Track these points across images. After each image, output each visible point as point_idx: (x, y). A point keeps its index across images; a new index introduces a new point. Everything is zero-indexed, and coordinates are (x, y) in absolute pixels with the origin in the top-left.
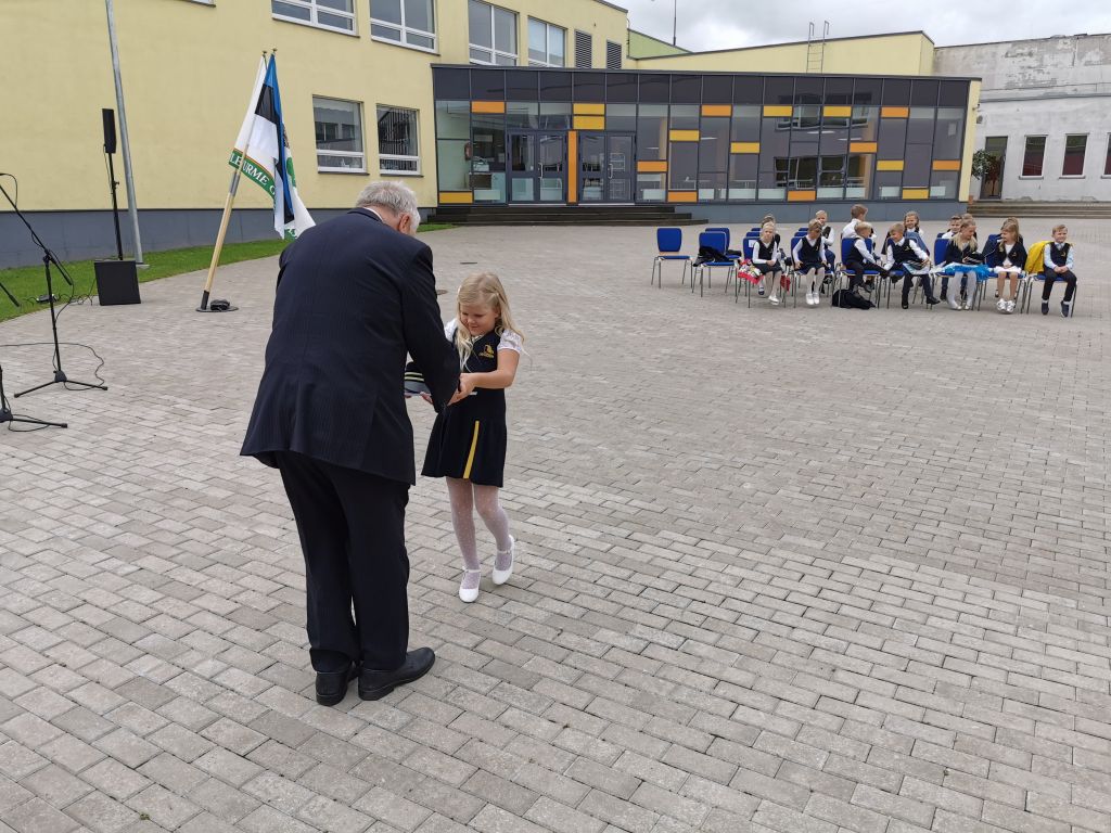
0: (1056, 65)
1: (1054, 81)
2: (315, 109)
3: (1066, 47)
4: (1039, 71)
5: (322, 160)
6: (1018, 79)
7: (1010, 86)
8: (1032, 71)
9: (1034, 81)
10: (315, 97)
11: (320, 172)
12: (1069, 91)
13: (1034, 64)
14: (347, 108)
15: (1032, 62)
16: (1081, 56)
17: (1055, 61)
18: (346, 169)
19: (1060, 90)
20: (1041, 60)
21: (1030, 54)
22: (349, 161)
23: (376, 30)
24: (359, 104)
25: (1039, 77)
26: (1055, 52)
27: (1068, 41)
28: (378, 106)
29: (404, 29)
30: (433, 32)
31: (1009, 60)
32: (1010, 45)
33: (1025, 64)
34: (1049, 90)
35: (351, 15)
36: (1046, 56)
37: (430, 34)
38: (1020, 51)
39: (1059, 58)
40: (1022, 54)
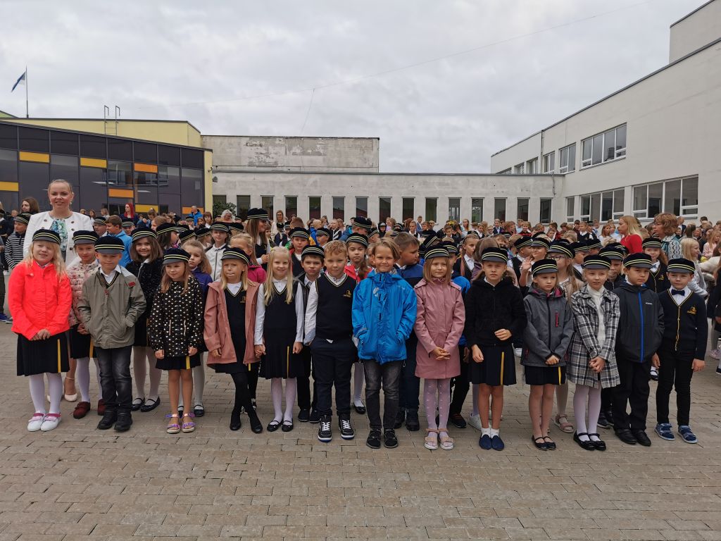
0: (276, 154)
1: (276, 163)
3: (280, 143)
4: (267, 156)
6: (255, 160)
7: (251, 165)
8: (262, 156)
9: (265, 162)
12: (285, 169)
13: (264, 152)
15: (262, 150)
16: (290, 149)
17: (275, 151)
19: (280, 169)
20: (268, 150)
21: (261, 145)
25: (268, 160)
26: (275, 146)
27: (281, 139)
31: (248, 148)
32: (248, 138)
33: (258, 151)
34: (274, 169)
36: (270, 147)
38: (254, 143)
39: (277, 149)
40: (256, 145)
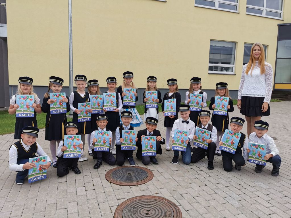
2: (211, 46)
5: (211, 68)
10: (212, 40)
11: (209, 74)
14: (229, 46)
18: (225, 72)
22: (227, 69)
23: (248, 10)
24: (236, 43)
28: (245, 43)
29: (265, 9)
30: (282, 10)
35: (237, 4)
37: (279, 11)
